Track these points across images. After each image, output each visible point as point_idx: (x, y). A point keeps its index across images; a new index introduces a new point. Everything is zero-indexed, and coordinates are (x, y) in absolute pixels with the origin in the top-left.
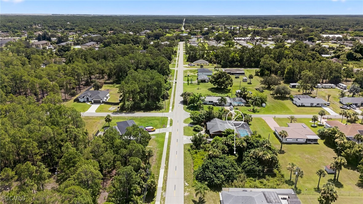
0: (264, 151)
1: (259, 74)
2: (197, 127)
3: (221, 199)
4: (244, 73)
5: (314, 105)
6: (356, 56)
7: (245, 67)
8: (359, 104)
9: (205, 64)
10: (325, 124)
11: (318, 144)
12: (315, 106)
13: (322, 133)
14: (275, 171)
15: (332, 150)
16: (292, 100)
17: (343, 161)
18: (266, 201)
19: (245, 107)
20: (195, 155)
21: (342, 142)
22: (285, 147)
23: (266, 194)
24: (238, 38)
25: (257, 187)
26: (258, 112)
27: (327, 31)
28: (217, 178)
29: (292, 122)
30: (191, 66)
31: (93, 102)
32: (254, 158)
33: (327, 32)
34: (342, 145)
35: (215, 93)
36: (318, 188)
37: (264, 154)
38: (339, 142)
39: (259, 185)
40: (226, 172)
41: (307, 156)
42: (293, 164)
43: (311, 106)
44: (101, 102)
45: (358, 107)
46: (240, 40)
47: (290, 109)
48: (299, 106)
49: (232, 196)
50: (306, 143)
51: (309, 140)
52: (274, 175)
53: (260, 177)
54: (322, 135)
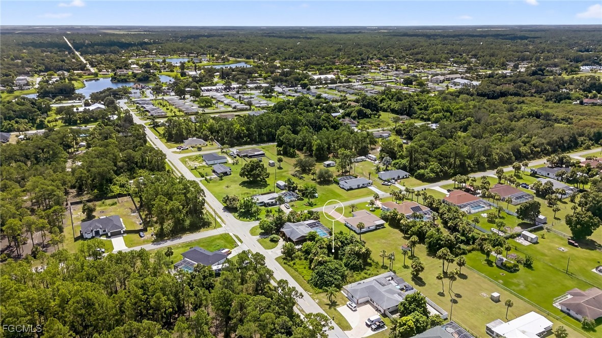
0: (358, 246)
1: (282, 152)
2: (274, 238)
3: (347, 296)
4: (264, 154)
5: (360, 186)
6: (366, 113)
7: (257, 143)
8: (396, 178)
9: (202, 145)
10: (380, 206)
11: (384, 227)
12: (362, 187)
13: (385, 216)
14: (369, 261)
15: (397, 231)
16: (338, 184)
17: (416, 239)
18: (381, 286)
19: (299, 201)
20: (295, 266)
21: (407, 222)
22: (363, 237)
23: (378, 280)
24: (206, 88)
25: (366, 278)
26: (316, 205)
27: (312, 66)
28: (335, 279)
29: (354, 210)
30: (183, 150)
31: (109, 235)
32: (353, 254)
33: (313, 68)
34: (407, 225)
35: (252, 189)
36: (405, 265)
37: (360, 248)
38: (404, 223)
39: (366, 276)
40: (340, 272)
41: (383, 241)
42: (384, 251)
43: (358, 188)
44: (122, 232)
45: (396, 180)
46: (211, 90)
47: (341, 194)
48: (348, 190)
49: (357, 290)
50: (376, 229)
51: (378, 226)
52: (370, 265)
53: (362, 270)
54: (385, 218)
